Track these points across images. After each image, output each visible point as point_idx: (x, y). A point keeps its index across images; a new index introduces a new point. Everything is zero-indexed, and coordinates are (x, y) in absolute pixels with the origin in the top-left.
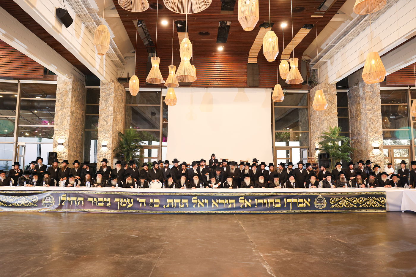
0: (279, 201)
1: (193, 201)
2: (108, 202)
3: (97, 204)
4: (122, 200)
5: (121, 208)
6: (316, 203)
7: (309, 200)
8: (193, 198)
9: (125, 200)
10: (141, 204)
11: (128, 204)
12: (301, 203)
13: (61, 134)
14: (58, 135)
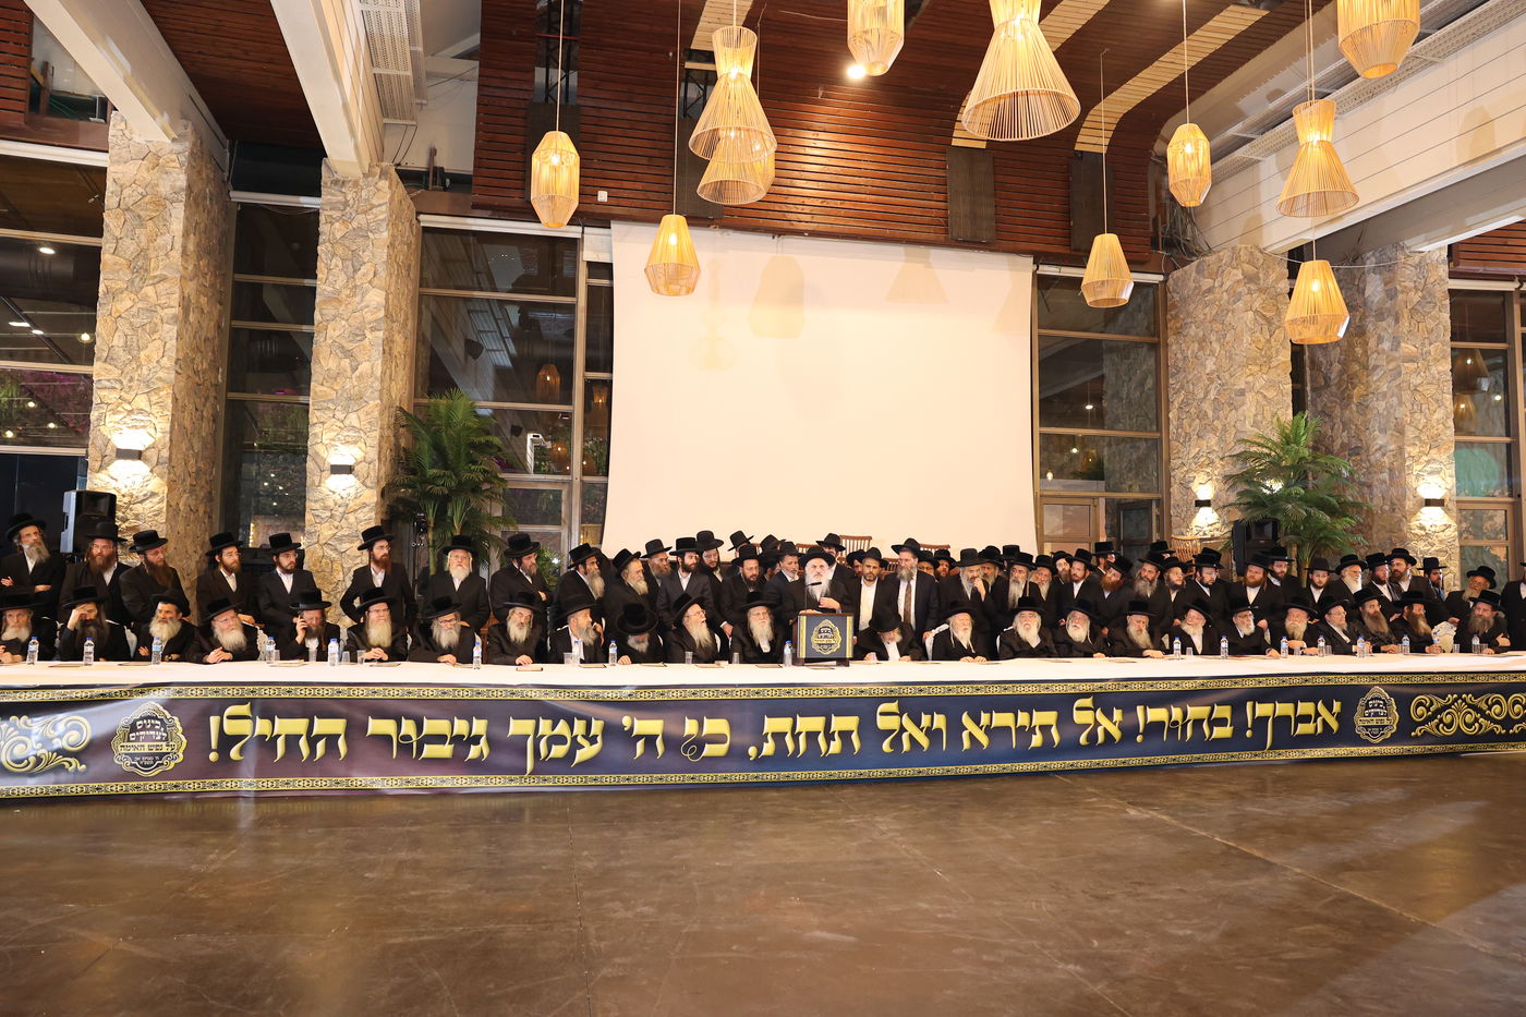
0: (1223, 712)
1: (883, 723)
2: (476, 740)
3: (420, 750)
4: (545, 726)
5: (544, 766)
6: (1360, 720)
7: (1337, 706)
8: (883, 707)
9: (562, 728)
10: (640, 746)
11: (576, 746)
12: (1305, 719)
13: (128, 407)
14: (115, 412)
